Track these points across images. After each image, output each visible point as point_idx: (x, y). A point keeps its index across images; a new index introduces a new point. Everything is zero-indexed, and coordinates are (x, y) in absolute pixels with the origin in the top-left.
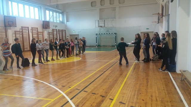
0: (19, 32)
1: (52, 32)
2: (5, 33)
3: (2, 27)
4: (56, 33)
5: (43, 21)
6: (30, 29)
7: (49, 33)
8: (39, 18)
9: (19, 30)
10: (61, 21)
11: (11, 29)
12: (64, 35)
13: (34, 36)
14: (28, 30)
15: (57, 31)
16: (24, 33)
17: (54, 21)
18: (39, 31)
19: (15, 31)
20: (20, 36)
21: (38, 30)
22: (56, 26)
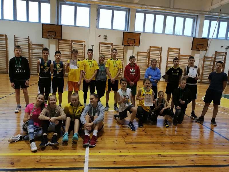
1: (214, 56)
3: (120, 47)
4: (224, 58)
5: (194, 38)
7: (205, 57)
11: (131, 49)
13: (169, 60)
14: (161, 51)
16: (150, 56)
18: (181, 54)
19: (138, 52)
21: (179, 52)
22: (228, 47)
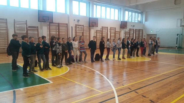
0: (99, 32)
1: (129, 31)
2: (88, 32)
3: (87, 27)
4: (133, 32)
5: (121, 21)
6: (109, 28)
7: (126, 32)
8: (118, 18)
9: (99, 30)
10: (139, 21)
11: (93, 29)
12: (141, 35)
13: (111, 35)
14: (107, 29)
15: (134, 31)
16: (103, 33)
17: (132, 21)
19: (96, 31)
20: (100, 35)
21: (115, 30)
22: (134, 26)
